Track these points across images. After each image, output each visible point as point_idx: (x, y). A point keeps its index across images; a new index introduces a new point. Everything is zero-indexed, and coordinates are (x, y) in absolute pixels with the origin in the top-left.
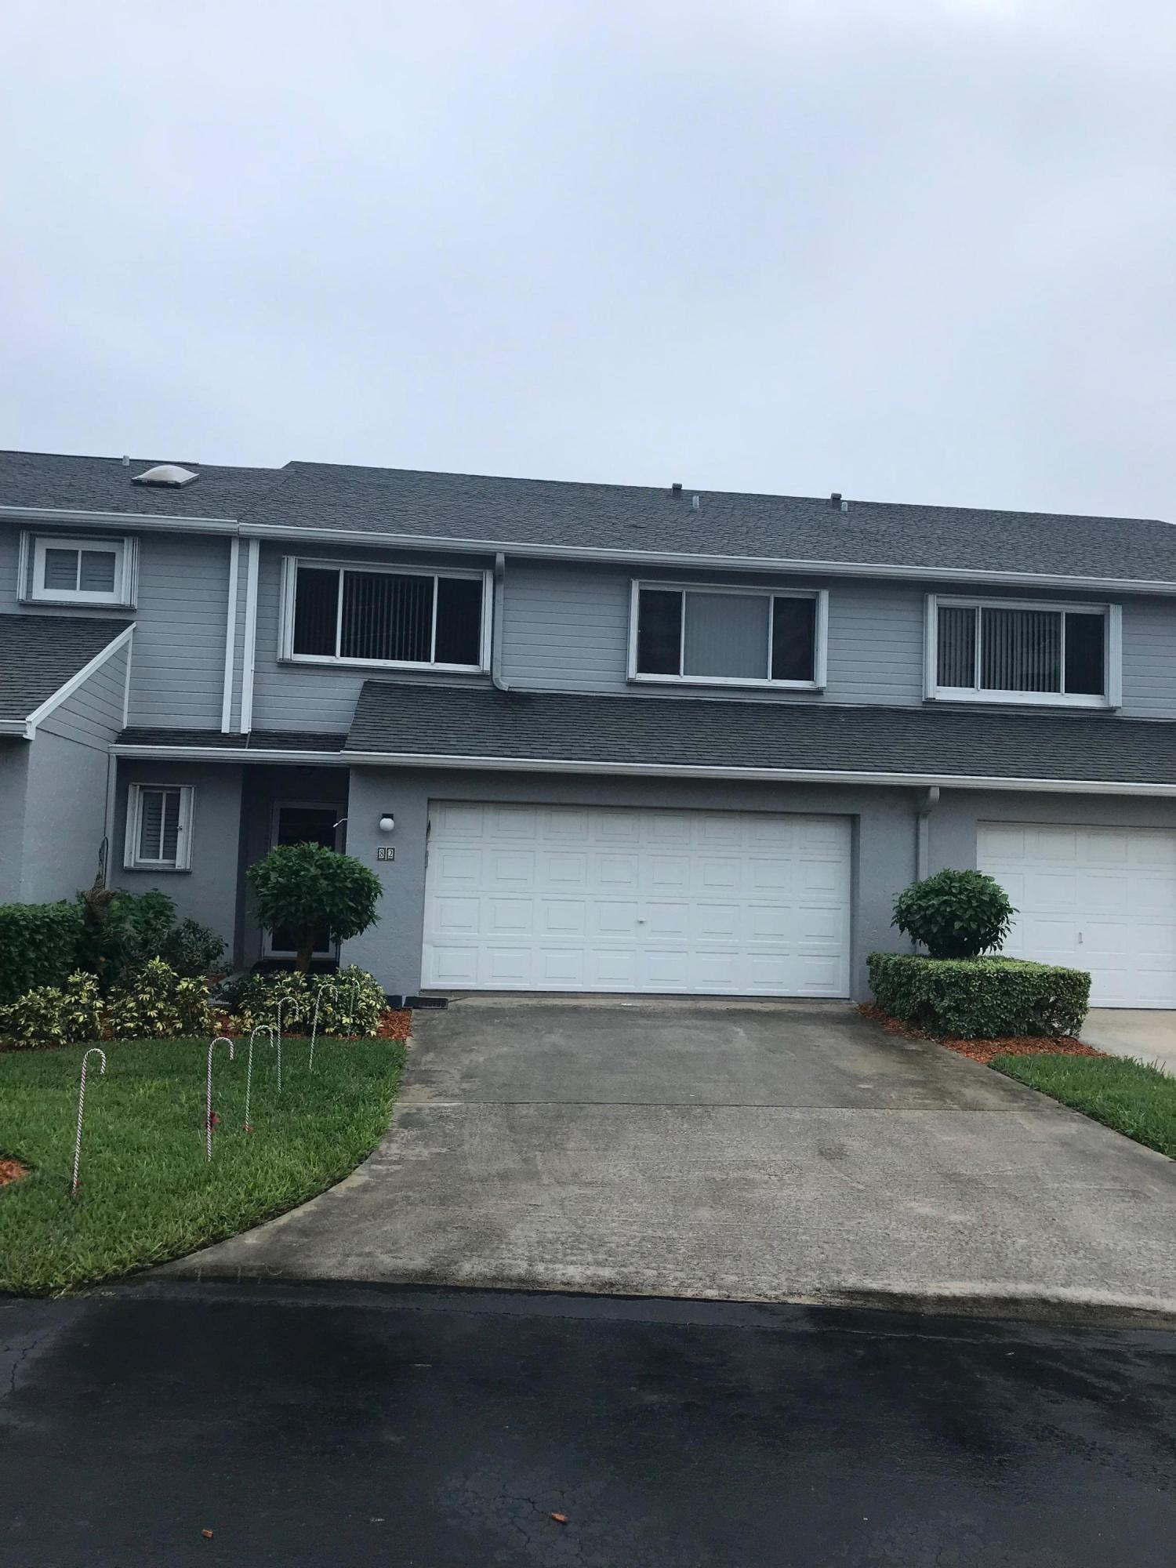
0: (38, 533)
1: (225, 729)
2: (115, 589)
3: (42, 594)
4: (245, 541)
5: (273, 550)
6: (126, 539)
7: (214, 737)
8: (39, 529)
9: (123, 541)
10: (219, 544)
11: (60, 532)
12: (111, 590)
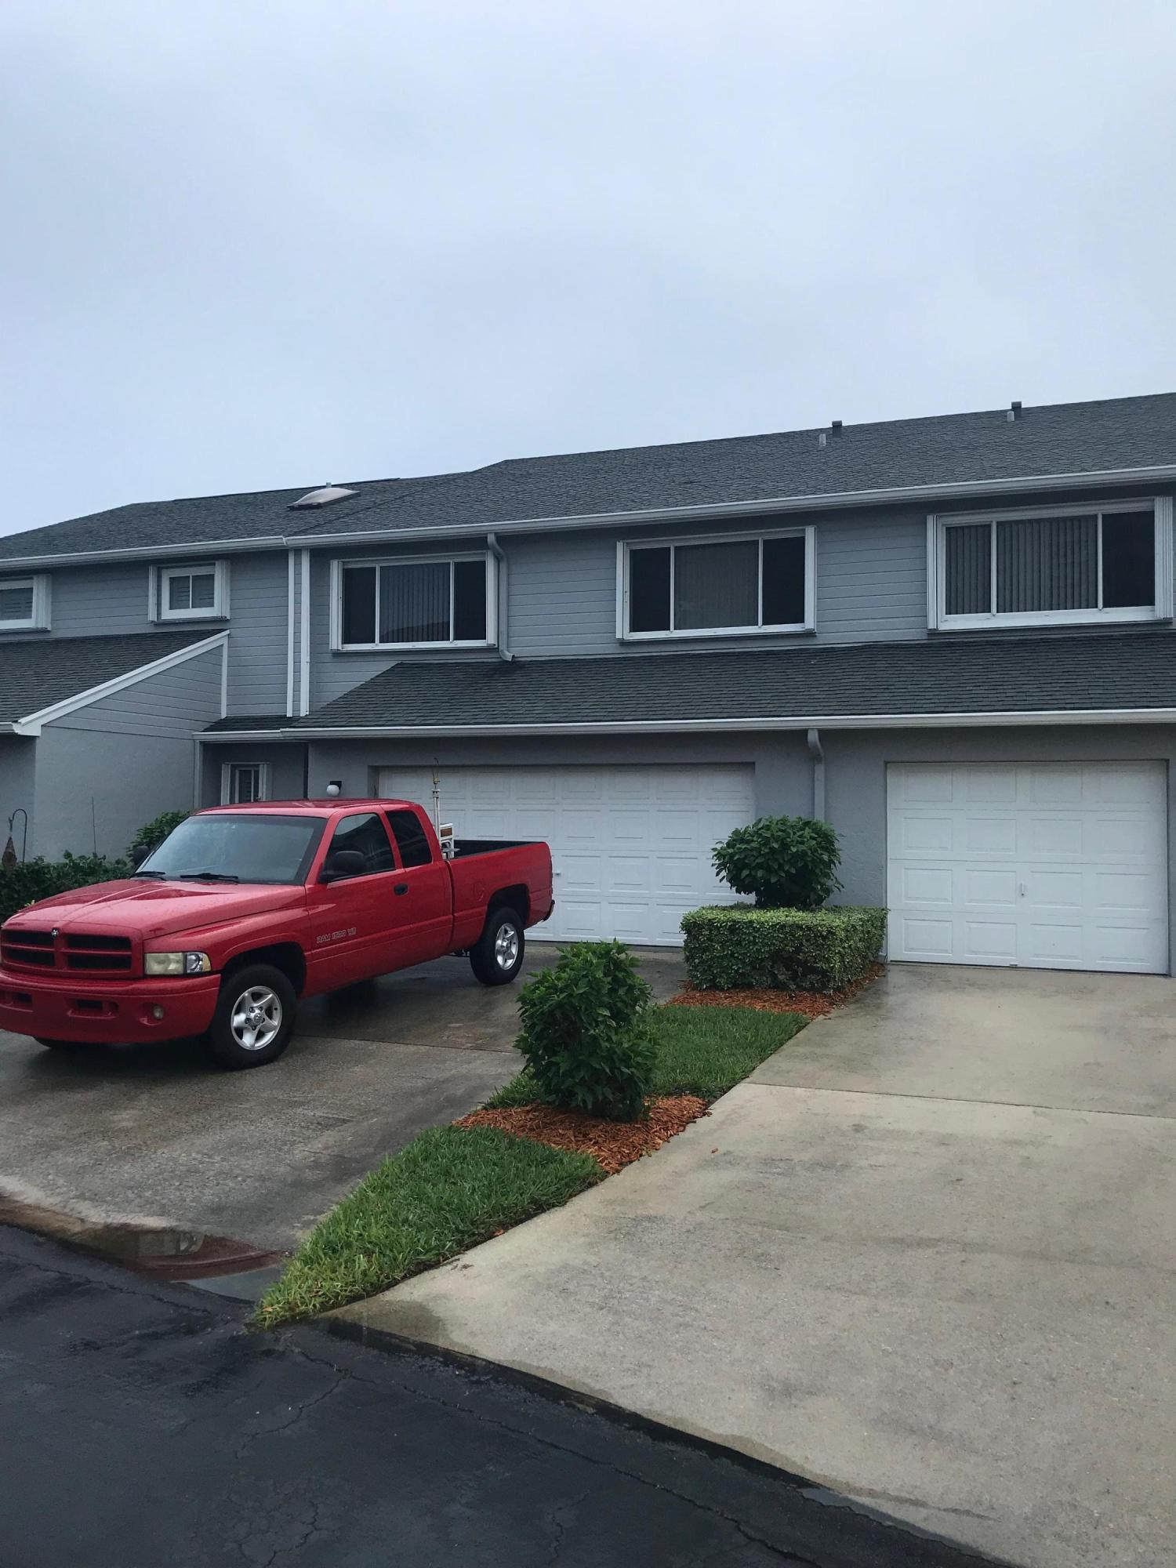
0: (164, 565)
1: (289, 714)
2: (215, 605)
3: (169, 614)
4: (298, 551)
5: (321, 556)
6: (217, 562)
7: (282, 721)
8: (162, 563)
9: (214, 564)
10: (278, 557)
11: (176, 562)
12: (212, 605)
